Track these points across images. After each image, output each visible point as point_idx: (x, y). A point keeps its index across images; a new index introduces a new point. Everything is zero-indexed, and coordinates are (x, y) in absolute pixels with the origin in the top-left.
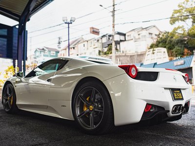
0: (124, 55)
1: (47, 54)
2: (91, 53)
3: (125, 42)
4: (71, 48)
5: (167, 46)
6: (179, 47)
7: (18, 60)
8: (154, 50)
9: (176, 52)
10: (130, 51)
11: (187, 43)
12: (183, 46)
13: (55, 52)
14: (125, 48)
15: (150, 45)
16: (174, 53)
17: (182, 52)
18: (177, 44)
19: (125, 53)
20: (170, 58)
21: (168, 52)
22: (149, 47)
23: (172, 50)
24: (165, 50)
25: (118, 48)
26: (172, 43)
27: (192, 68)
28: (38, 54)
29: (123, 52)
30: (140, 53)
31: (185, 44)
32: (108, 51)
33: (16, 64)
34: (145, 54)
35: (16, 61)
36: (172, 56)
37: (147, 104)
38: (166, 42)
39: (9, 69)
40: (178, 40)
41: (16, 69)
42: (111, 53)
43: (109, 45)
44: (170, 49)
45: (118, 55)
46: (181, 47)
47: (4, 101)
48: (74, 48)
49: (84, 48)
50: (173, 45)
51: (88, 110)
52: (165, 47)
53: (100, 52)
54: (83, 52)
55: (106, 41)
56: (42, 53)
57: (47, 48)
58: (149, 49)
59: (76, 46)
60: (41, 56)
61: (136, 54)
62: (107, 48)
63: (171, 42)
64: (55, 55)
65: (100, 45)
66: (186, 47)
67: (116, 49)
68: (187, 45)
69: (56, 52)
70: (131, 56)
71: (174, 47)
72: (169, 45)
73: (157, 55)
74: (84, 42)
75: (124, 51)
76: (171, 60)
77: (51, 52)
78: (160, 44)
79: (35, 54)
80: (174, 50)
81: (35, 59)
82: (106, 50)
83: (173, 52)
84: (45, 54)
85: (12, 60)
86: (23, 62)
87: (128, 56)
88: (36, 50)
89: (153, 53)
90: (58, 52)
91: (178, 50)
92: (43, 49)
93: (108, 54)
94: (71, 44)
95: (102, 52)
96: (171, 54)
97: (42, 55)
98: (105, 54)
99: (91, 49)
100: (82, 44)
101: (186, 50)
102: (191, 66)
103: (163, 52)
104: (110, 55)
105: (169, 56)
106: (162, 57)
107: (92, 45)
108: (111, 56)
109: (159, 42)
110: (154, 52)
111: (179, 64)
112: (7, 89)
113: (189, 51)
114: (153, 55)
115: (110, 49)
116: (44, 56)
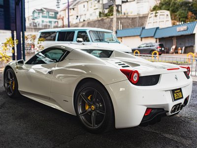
0: (125, 17)
1: (46, 15)
2: (91, 15)
3: (127, 3)
4: (71, 9)
5: (170, 9)
6: (183, 10)
7: (16, 31)
8: (156, 13)
9: (180, 15)
10: (131, 13)
11: (192, 5)
12: (187, 8)
13: (53, 13)
14: (126, 10)
15: (152, 7)
16: (178, 16)
17: (185, 16)
18: (181, 7)
19: (126, 15)
20: (173, 21)
21: (171, 15)
22: (152, 9)
23: (175, 14)
24: (168, 13)
25: (120, 10)
26: (176, 6)
27: (195, 34)
28: (36, 15)
29: (124, 14)
30: (142, 16)
31: (190, 6)
32: (108, 12)
33: (15, 36)
34: (147, 17)
35: (15, 32)
36: (175, 19)
37: (147, 108)
38: (169, 4)
39: (8, 41)
40: (183, 3)
41: (15, 41)
42: (112, 15)
43: (110, 6)
44: (173, 12)
45: (119, 17)
46: (185, 10)
47: (6, 85)
48: (73, 9)
49: (84, 9)
50: (177, 8)
51: (90, 109)
52: (168, 10)
53: (100, 13)
54: (84, 13)
55: (107, 2)
56: (41, 15)
57: (45, 8)
58: (152, 11)
59: (76, 6)
60: (39, 17)
61: (138, 16)
62: (108, 9)
63: (175, 4)
64: (54, 16)
65: (101, 6)
66: (190, 10)
67: (118, 11)
68: (191, 8)
69: (55, 13)
70: (132, 18)
71: (178, 10)
72: (173, 8)
73: (160, 18)
74: (84, 2)
75: (126, 12)
76: (174, 24)
77: (50, 13)
78: (164, 6)
79: (33, 15)
80: (178, 13)
81: (34, 21)
82: (106, 11)
83: (176, 15)
84: (44, 15)
85: (11, 32)
86: (21, 33)
87: (129, 18)
88: (35, 11)
89: (156, 16)
90: (57, 13)
91: (182, 13)
92: (41, 10)
93: (109, 15)
94: (71, 5)
95: (103, 13)
96: (175, 17)
97: (41, 17)
98: (106, 15)
99: (91, 11)
100: (82, 5)
101: (190, 13)
102: (194, 33)
103: (166, 15)
104: (111, 17)
105: (172, 19)
106: (165, 20)
107: (93, 6)
108: (113, 18)
109: (163, 5)
110: (157, 14)
111: (182, 29)
112: (8, 73)
113: (193, 15)
114: (155, 18)
115: (111, 11)
116: (43, 17)
